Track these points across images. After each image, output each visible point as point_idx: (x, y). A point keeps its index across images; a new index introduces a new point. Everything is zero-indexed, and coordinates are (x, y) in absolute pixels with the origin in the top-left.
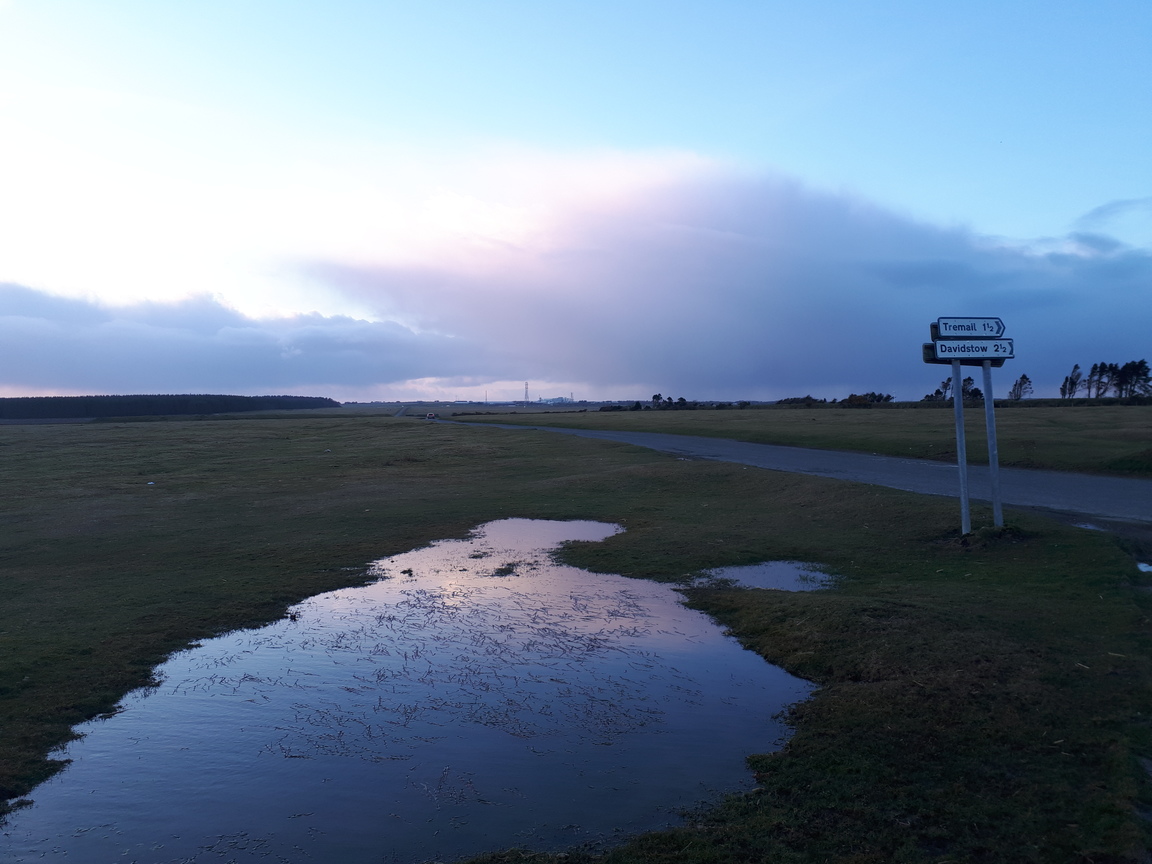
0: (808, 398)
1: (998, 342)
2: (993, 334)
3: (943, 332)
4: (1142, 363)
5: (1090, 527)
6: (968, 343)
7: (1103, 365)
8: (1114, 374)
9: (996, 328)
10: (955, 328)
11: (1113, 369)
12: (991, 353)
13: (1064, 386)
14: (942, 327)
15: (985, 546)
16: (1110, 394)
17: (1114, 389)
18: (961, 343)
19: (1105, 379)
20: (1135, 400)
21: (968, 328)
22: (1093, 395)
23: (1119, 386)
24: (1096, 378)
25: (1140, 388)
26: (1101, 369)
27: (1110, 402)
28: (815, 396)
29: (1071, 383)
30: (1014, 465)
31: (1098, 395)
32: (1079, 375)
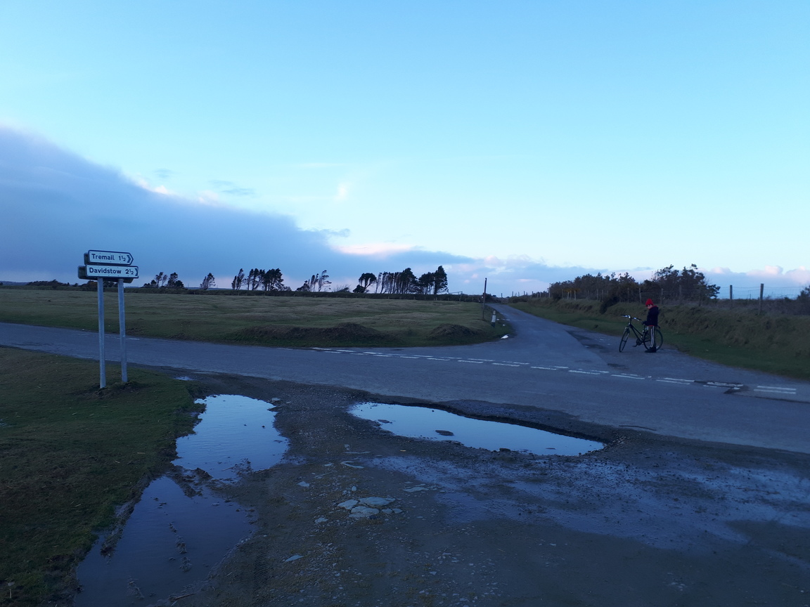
0: (54, 282)
1: (129, 268)
2: (126, 263)
3: (92, 260)
4: (278, 270)
5: (186, 379)
6: (108, 268)
7: (256, 270)
8: (262, 276)
9: (127, 259)
10: (100, 257)
11: (262, 272)
12: (123, 274)
13: (234, 282)
14: (91, 256)
15: (113, 395)
16: (260, 288)
17: (262, 285)
18: (104, 267)
19: (257, 279)
20: (274, 293)
21: (109, 258)
22: (250, 289)
23: (265, 283)
24: (252, 278)
25: (276, 285)
26: (255, 273)
27: (260, 293)
28: (59, 280)
29: (238, 280)
30: (173, 338)
31: (253, 289)
32: (243, 275)
